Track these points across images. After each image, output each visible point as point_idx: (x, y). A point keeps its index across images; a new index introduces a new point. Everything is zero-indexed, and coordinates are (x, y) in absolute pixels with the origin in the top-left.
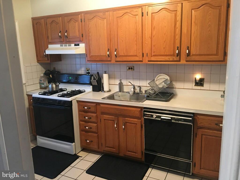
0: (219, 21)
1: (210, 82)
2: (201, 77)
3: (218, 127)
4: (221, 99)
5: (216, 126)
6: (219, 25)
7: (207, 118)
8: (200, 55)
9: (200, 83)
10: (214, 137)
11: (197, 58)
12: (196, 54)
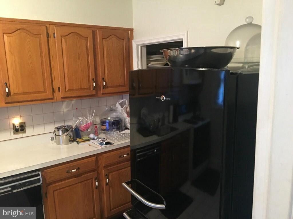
0: (41, 52)
1: (33, 126)
2: (20, 122)
3: (70, 174)
4: (51, 143)
5: (68, 173)
6: (42, 57)
7: (56, 169)
8: (24, 93)
9: (21, 129)
10: (67, 188)
11: (21, 98)
12: (18, 92)
